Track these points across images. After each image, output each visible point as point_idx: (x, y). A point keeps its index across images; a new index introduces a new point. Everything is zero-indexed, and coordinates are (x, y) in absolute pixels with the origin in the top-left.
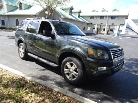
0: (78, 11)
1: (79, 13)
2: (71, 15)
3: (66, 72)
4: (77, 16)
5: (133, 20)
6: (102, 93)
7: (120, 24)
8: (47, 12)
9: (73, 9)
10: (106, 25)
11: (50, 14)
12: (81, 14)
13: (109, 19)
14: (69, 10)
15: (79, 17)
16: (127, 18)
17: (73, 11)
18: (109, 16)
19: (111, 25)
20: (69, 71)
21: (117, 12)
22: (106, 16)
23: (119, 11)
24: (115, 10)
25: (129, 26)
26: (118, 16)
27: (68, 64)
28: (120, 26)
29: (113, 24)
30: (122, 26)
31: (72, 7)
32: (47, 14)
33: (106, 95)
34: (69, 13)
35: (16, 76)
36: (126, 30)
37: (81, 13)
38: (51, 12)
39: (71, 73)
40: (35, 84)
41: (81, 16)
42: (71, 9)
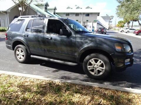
0: (53, 8)
1: (54, 9)
2: (47, 12)
3: (89, 69)
4: (53, 13)
5: (102, 17)
6: (126, 82)
7: (94, 21)
8: (20, 9)
9: (48, 6)
10: (82, 22)
11: (24, 10)
12: (56, 11)
13: (83, 16)
14: (44, 7)
15: (54, 13)
16: (98, 15)
17: (48, 8)
18: (84, 13)
19: (86, 21)
20: (94, 67)
21: (90, 9)
22: (81, 13)
23: (91, 8)
24: (88, 8)
25: (99, 22)
26: (92, 13)
27: (92, 61)
28: (94, 23)
29: (87, 21)
30: (95, 23)
31: (47, 4)
32: (21, 11)
33: (130, 83)
34: (44, 10)
35: (39, 81)
36: (97, 26)
37: (56, 9)
38: (25, 8)
39: (96, 69)
40: (70, 84)
41: (56, 13)
42: (47, 5)
